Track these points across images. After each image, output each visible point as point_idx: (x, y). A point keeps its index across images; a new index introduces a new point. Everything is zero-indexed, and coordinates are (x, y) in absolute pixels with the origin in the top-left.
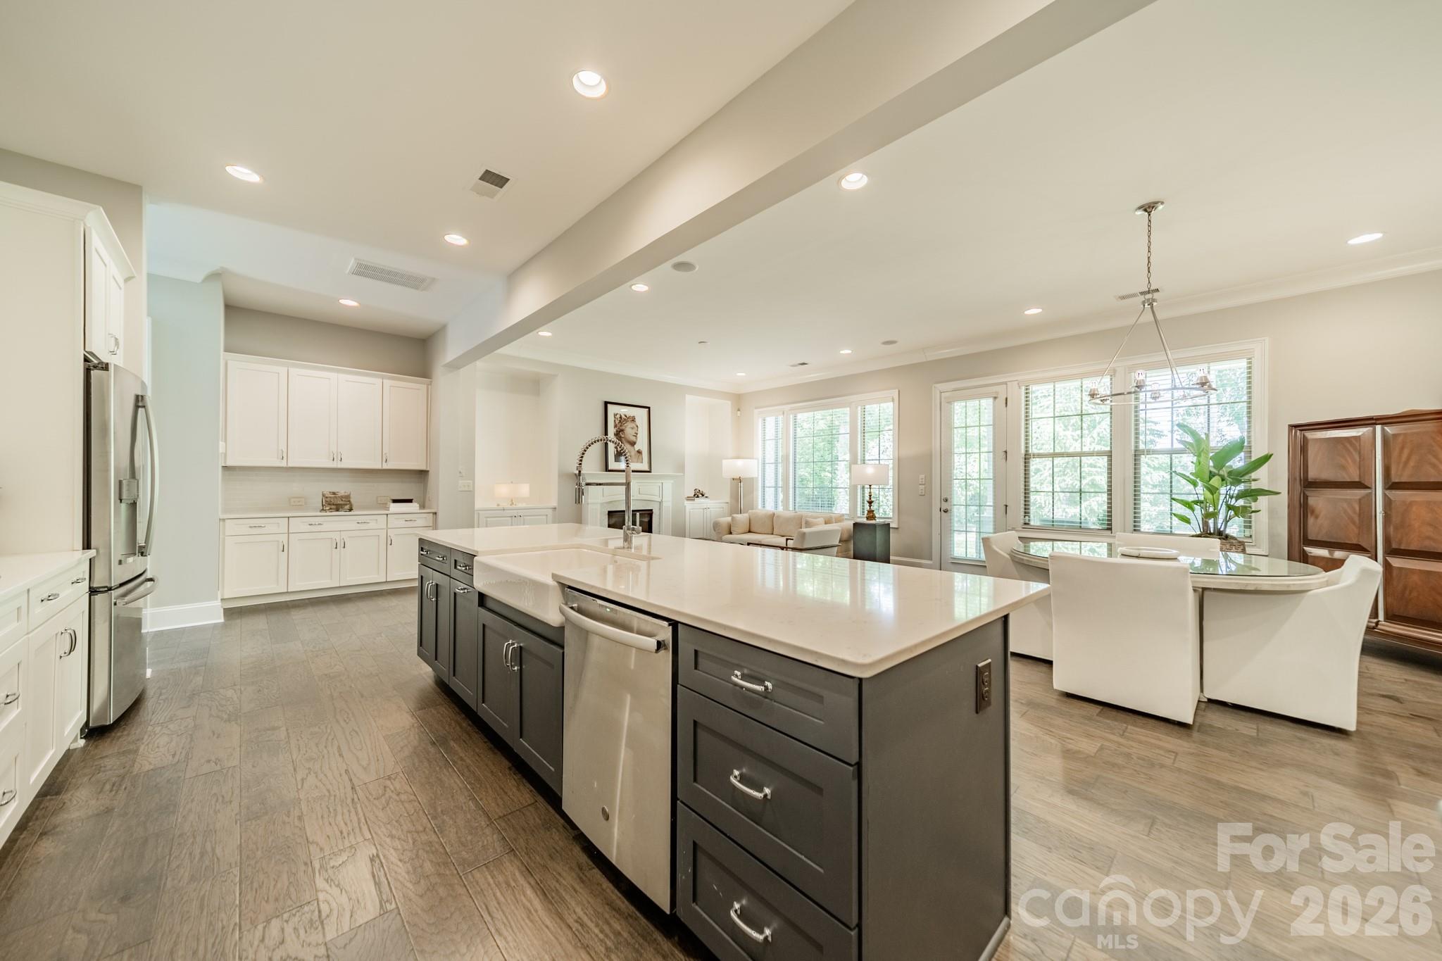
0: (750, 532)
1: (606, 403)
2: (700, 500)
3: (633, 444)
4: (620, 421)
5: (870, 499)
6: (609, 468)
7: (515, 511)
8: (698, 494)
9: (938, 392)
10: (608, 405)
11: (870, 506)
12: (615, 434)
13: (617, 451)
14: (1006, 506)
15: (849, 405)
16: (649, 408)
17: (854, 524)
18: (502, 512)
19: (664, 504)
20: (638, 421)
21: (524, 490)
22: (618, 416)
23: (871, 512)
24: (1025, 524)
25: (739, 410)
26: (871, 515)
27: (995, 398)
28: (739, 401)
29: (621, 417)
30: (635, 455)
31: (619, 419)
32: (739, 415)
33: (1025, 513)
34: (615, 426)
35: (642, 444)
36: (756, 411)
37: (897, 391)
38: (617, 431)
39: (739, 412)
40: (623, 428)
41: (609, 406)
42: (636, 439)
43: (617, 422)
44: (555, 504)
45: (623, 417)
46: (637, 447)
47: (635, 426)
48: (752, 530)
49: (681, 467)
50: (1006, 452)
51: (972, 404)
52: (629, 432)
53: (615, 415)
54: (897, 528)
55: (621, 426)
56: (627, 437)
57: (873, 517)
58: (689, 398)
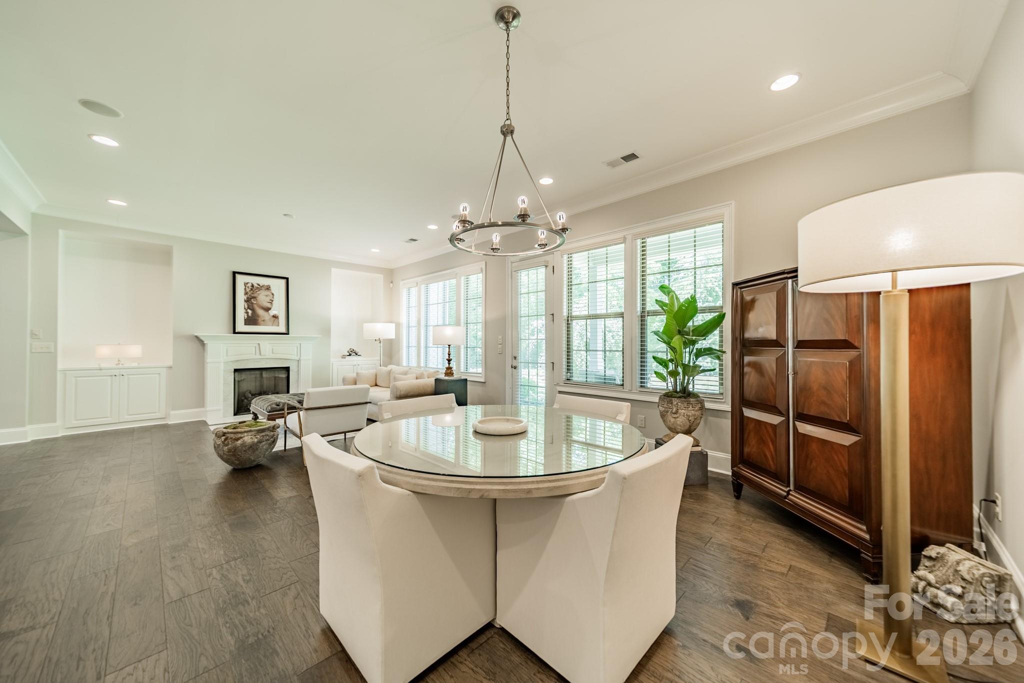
0: (376, 385)
1: (234, 273)
2: (354, 358)
3: (267, 309)
4: (252, 289)
5: (449, 357)
6: (236, 331)
7: (118, 371)
8: (352, 353)
9: (510, 264)
10: (236, 274)
11: (449, 364)
12: (245, 301)
13: (248, 315)
14: (553, 363)
15: (455, 276)
16: (287, 279)
17: (435, 379)
18: (99, 371)
19: (302, 362)
20: (273, 290)
21: (135, 350)
22: (249, 285)
23: (449, 368)
24: (568, 379)
25: (392, 282)
26: (449, 371)
27: (546, 266)
28: (391, 275)
29: (253, 286)
30: (270, 320)
31: (250, 287)
32: (391, 286)
33: (568, 369)
34: (246, 293)
35: (278, 308)
36: (401, 283)
37: (484, 262)
38: (248, 298)
39: (391, 284)
40: (255, 295)
41: (238, 276)
42: (272, 305)
43: (248, 290)
44: (170, 363)
45: (256, 285)
46: (273, 312)
47: (270, 294)
48: (378, 384)
49: (326, 331)
50: (553, 315)
51: (532, 272)
52: (262, 298)
53: (246, 284)
54: (485, 382)
55: (252, 293)
56: (260, 303)
57: (451, 374)
58: (334, 270)
